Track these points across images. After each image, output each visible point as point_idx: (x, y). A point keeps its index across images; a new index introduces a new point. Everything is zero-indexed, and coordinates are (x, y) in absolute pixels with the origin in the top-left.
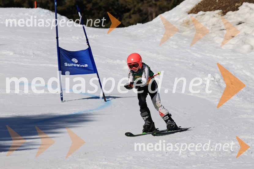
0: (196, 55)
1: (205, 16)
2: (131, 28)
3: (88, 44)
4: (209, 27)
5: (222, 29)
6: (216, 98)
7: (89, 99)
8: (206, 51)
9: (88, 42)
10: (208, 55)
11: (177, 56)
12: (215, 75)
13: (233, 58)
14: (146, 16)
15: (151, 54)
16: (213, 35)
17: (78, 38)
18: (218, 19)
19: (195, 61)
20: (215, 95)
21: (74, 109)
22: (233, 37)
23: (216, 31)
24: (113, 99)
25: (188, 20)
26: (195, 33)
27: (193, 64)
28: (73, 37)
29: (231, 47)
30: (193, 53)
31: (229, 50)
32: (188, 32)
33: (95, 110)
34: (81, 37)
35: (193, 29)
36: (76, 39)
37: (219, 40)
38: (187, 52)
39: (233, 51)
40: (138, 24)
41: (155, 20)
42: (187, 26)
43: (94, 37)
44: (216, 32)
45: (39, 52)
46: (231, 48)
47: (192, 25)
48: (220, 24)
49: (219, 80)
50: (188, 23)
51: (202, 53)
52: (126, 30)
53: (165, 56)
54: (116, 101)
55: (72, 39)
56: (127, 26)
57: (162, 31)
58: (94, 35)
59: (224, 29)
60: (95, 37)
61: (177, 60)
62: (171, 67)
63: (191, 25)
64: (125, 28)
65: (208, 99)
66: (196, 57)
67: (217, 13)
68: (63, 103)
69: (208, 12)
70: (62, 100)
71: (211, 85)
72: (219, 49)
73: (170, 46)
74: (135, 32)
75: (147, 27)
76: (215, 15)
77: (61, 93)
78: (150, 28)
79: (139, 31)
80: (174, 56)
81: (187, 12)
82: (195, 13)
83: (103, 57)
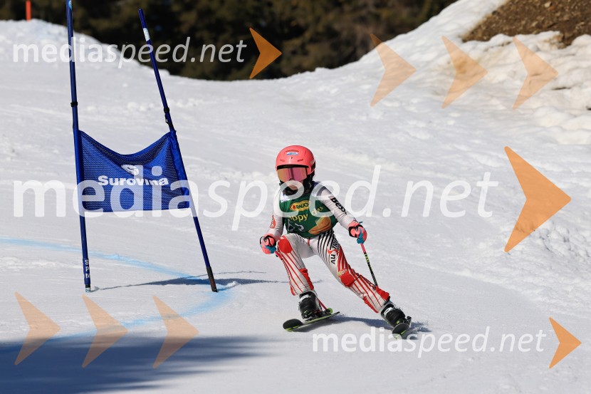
1: (510, 47)
4: (521, 80)
5: (560, 85)
6: (536, 286)
7: (167, 286)
9: (167, 117)
11: (428, 163)
15: (352, 155)
16: (535, 104)
17: (142, 108)
18: (550, 57)
20: (535, 275)
21: (120, 313)
22: (590, 110)
23: (543, 91)
24: (240, 286)
26: (480, 96)
28: (131, 105)
29: (585, 138)
30: (474, 156)
31: (580, 148)
36: (138, 111)
37: (549, 118)
38: (459, 151)
40: (319, 70)
41: (368, 59)
43: (190, 104)
44: (542, 95)
46: (584, 142)
49: (548, 232)
52: (285, 88)
54: (247, 293)
55: (126, 109)
58: (191, 99)
59: (566, 86)
64: (281, 80)
65: (513, 287)
66: (484, 165)
67: (545, 41)
68: (90, 295)
69: (520, 38)
70: (89, 286)
71: (524, 246)
72: (551, 142)
73: (407, 133)
74: (309, 91)
75: (344, 78)
76: (540, 46)
77: (86, 266)
78: (353, 80)
79: (321, 89)
80: (419, 162)
81: (459, 37)
82: (482, 40)
83: (214, 163)
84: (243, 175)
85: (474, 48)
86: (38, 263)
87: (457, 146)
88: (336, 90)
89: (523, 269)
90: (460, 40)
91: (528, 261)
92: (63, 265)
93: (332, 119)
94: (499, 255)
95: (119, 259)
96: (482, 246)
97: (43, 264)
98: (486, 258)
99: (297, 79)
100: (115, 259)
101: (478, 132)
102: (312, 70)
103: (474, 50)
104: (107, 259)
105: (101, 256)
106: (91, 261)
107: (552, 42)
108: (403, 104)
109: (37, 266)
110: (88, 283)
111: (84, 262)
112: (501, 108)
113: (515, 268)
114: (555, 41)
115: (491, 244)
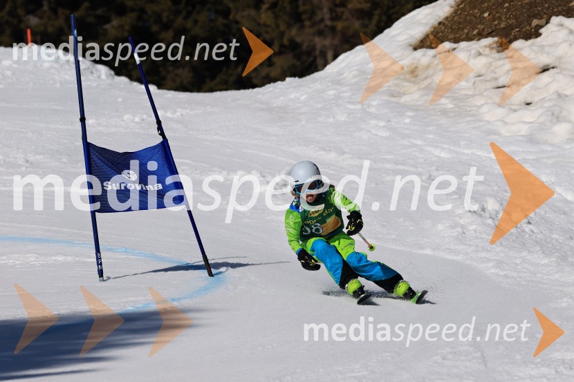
0: (437, 152)
1: (455, 53)
2: (271, 89)
3: (162, 134)
4: (466, 81)
5: (500, 84)
6: (489, 260)
7: (169, 273)
8: (462, 143)
9: (160, 128)
10: (466, 151)
11: (389, 157)
12: (486, 202)
13: (531, 157)
14: (311, 59)
15: (323, 153)
16: (479, 101)
17: (137, 119)
18: (490, 60)
19: (434, 168)
20: (488, 251)
21: (131, 299)
22: (528, 104)
23: (485, 90)
24: (231, 270)
25: (413, 66)
26: (431, 97)
27: (430, 176)
28: (126, 117)
29: (524, 129)
30: (429, 149)
31: (521, 138)
32: (416, 96)
33: (185, 298)
34: (145, 117)
35: (427, 88)
36: (133, 121)
37: (492, 114)
38: (415, 145)
39: (531, 139)
40: (288, 79)
41: (332, 68)
42: (413, 79)
43: (178, 114)
44: (485, 94)
45: (39, 157)
46: (523, 133)
47: (426, 78)
48: (495, 73)
49: (497, 212)
50: (414, 72)
51: (452, 148)
52: (260, 96)
53: (359, 158)
54: (237, 276)
55: (123, 121)
56: (262, 85)
57: (349, 94)
58: (179, 110)
59: (506, 84)
60: (182, 115)
61: (388, 166)
62: (374, 185)
63: (423, 76)
64: (256, 90)
65: (469, 262)
66: (438, 156)
67: (486, 46)
68: (103, 284)
69: (463, 44)
70: (102, 276)
71: (477, 226)
72: (495, 134)
73: (369, 131)
74: (282, 98)
75: (311, 86)
76: (481, 51)
77: (98, 258)
78: (320, 87)
79: (292, 96)
80: (381, 157)
81: (410, 45)
82: (431, 47)
83: (203, 164)
84: (229, 174)
85: (424, 55)
86: (55, 258)
87: (414, 141)
88: (305, 96)
89: (477, 246)
90: (411, 48)
91: (481, 238)
92: (78, 259)
93: (303, 122)
94: (455, 234)
95: (126, 252)
96: (440, 227)
97: (60, 258)
98: (444, 237)
99: (270, 88)
100: (123, 252)
101: (431, 128)
102: (283, 80)
103: (425, 56)
104: (116, 252)
105: (110, 250)
106: (103, 254)
107: (492, 46)
108: (365, 106)
109: (55, 260)
110: (101, 273)
111: (97, 256)
112: (450, 106)
113: (470, 245)
114: (495, 45)
115: (448, 225)
